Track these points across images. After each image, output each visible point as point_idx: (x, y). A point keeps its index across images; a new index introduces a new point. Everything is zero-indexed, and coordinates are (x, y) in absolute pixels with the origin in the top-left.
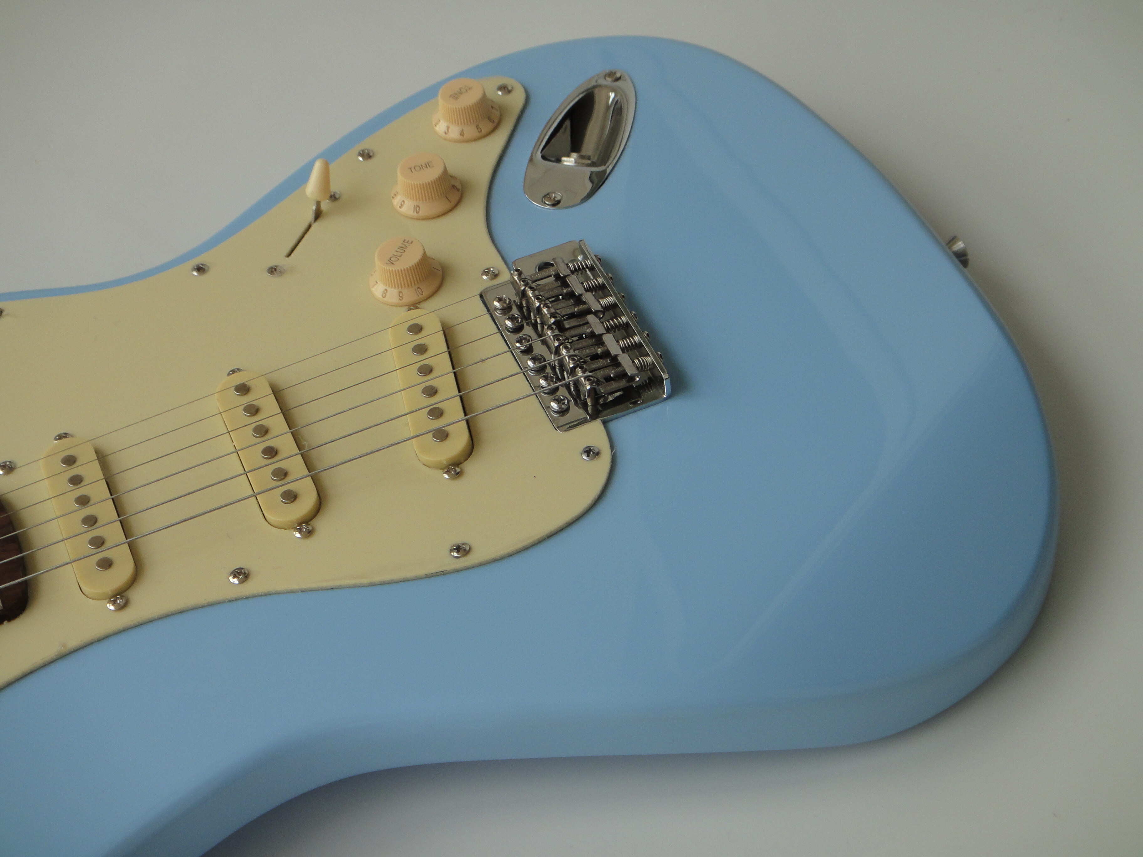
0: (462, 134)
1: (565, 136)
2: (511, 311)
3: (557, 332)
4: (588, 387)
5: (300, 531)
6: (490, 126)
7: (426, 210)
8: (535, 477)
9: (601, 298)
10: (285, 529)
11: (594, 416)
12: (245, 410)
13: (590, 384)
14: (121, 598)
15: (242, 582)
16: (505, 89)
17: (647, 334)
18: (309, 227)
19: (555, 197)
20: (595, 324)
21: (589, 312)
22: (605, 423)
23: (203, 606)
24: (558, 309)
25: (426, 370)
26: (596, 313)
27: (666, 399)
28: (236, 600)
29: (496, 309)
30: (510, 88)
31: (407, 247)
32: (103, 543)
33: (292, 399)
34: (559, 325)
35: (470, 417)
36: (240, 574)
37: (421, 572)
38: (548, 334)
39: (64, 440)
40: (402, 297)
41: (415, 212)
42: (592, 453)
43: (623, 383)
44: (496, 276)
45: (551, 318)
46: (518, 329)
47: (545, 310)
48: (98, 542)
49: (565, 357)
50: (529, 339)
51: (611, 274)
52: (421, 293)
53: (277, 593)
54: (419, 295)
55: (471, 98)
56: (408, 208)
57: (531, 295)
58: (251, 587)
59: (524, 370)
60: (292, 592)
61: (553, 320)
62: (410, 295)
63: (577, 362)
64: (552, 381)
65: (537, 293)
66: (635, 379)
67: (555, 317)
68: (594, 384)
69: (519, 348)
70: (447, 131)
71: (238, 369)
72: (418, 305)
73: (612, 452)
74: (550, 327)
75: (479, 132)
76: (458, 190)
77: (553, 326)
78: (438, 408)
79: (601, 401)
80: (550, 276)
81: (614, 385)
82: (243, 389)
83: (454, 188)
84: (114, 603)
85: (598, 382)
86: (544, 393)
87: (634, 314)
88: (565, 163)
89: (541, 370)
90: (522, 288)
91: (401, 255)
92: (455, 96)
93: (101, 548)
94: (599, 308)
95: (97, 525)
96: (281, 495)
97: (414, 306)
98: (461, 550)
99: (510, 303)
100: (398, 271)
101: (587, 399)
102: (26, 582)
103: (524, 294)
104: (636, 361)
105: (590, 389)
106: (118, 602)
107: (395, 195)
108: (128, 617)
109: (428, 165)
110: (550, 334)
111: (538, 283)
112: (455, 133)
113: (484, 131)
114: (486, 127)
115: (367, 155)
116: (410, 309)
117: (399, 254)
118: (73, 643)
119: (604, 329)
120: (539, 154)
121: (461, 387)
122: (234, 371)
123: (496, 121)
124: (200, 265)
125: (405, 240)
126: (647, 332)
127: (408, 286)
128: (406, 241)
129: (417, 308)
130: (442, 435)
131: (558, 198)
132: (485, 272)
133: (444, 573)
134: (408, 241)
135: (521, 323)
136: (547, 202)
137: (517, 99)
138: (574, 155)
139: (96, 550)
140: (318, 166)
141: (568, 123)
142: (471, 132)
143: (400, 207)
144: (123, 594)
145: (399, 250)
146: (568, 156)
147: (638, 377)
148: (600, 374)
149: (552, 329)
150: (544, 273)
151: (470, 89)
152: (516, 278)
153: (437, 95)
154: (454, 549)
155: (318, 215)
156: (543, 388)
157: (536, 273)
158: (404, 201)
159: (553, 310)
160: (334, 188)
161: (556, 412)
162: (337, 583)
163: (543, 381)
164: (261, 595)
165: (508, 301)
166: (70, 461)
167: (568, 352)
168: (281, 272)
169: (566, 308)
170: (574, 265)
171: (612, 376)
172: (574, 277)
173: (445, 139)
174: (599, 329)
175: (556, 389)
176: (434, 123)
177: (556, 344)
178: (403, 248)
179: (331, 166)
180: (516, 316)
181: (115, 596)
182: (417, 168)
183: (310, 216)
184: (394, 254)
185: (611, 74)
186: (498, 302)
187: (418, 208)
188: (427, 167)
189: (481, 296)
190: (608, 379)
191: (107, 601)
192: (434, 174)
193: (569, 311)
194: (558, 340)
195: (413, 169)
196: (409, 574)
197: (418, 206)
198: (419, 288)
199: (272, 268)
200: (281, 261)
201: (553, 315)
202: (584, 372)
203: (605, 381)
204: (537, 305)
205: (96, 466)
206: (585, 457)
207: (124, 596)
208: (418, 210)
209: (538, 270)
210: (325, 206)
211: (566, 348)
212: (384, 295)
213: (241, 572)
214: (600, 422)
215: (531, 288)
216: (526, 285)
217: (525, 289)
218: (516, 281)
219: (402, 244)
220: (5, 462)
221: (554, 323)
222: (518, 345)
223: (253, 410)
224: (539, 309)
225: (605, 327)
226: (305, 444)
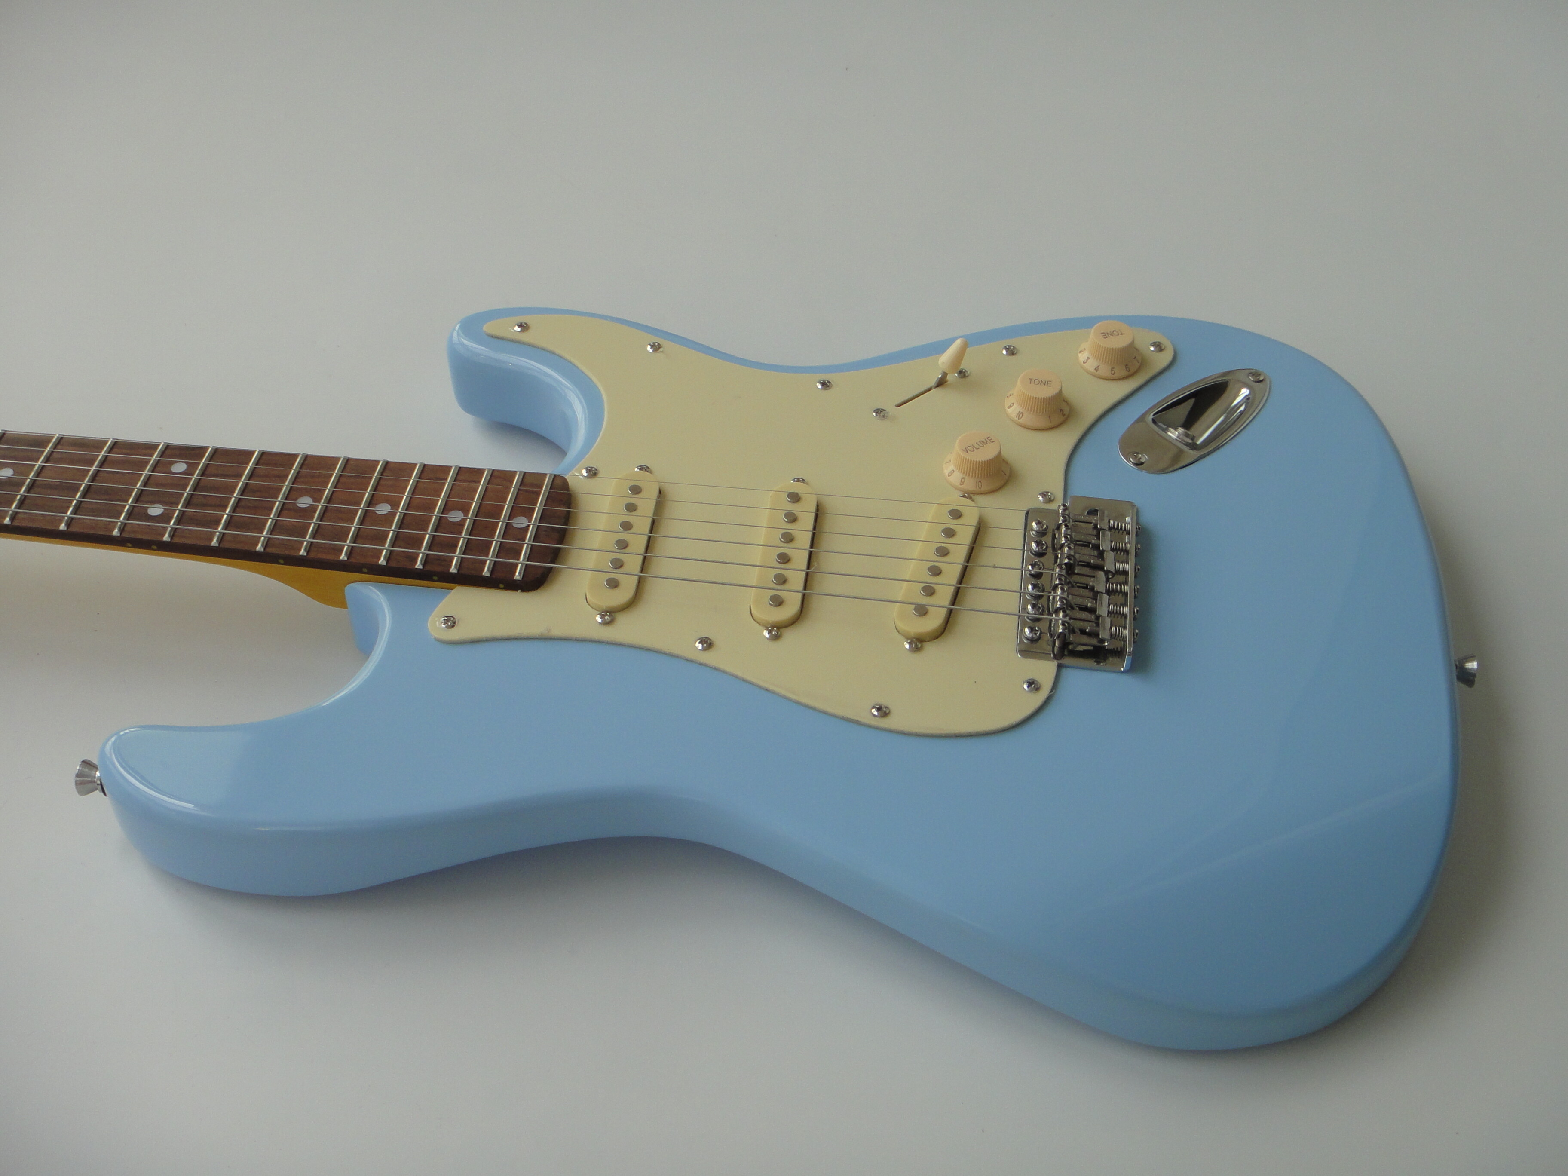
0: (1096, 369)
1: (1184, 410)
2: (1042, 537)
3: (1064, 572)
4: (1060, 631)
5: (770, 632)
6: (1124, 373)
7: (1025, 420)
8: (975, 682)
9: (1118, 562)
10: (760, 625)
11: (1055, 657)
12: (786, 515)
13: (1063, 629)
14: (609, 616)
15: (704, 649)
16: (1159, 347)
17: (1137, 611)
18: (930, 389)
19: (1141, 458)
20: (1100, 583)
21: (1100, 568)
22: (1060, 667)
23: (665, 654)
24: (1079, 554)
25: (943, 552)
26: (1107, 573)
27: (1122, 672)
28: (692, 661)
29: (1032, 529)
30: (1163, 348)
31: (987, 443)
32: (621, 566)
33: (828, 524)
34: (1070, 568)
35: (956, 609)
36: (706, 642)
37: (841, 712)
38: (1056, 571)
39: (643, 472)
40: (963, 483)
41: (1017, 418)
42: (1033, 686)
43: (1094, 642)
44: (1050, 501)
45: (1066, 558)
46: (1040, 555)
47: (1066, 549)
48: (618, 564)
49: (1057, 596)
50: (1041, 567)
51: (1141, 546)
52: (980, 486)
53: (723, 672)
54: (978, 487)
55: (1120, 342)
56: (1013, 411)
57: (1063, 532)
58: (709, 658)
59: (1022, 592)
60: (736, 677)
61: (1066, 561)
62: (970, 485)
63: (1064, 605)
64: (1038, 611)
65: (1069, 532)
66: (1104, 643)
67: (1070, 559)
68: (1067, 631)
69: (1030, 571)
70: (1085, 361)
71: (803, 480)
72: (972, 495)
73: (1050, 693)
74: (1060, 566)
75: (1112, 374)
76: (1064, 415)
77: (1064, 566)
78: (933, 587)
79: (1070, 647)
80: (1091, 523)
81: (1085, 639)
82: (795, 498)
83: (1060, 412)
84: (602, 617)
85: (1073, 631)
86: (1028, 618)
87: (1138, 589)
88: (1169, 433)
89: (1037, 597)
90: (1060, 522)
91: (979, 448)
92: (1106, 335)
93: (617, 570)
94: (1112, 570)
95: (625, 551)
96: (771, 597)
97: (969, 495)
98: (883, 711)
99: (1046, 529)
100: (971, 461)
101: (1057, 640)
102: (551, 568)
103: (1058, 527)
104: (1113, 629)
105: (1061, 633)
106: (606, 618)
107: (1010, 395)
108: (608, 633)
109: (1047, 383)
110: (1057, 571)
111: (1076, 523)
112: (1091, 365)
113: (1116, 375)
114: (1120, 372)
115: (1011, 351)
116: (964, 496)
117: (977, 446)
118: (556, 632)
119: (1105, 588)
120: (1151, 417)
121: (964, 580)
122: (798, 480)
123: (1132, 371)
124: (826, 381)
125: (989, 437)
126: (1138, 609)
127: (972, 476)
128: (990, 439)
129: (970, 498)
130: (922, 611)
131: (1143, 460)
132: (1043, 494)
133: (857, 722)
134: (991, 439)
135: (1044, 550)
136: (1131, 459)
137: (1164, 359)
138: (1181, 430)
139: (613, 569)
140: (958, 342)
141: (1192, 401)
142: (1105, 370)
143: (1008, 408)
144: (613, 614)
145: (979, 444)
146: (1176, 429)
147: (1107, 642)
148: (1078, 625)
149: (1061, 568)
150: (1088, 518)
151: (1122, 334)
152: (1060, 511)
153: (1092, 327)
154: (876, 707)
155: (941, 383)
156: (1028, 613)
157: (1082, 515)
158: (1013, 404)
159: (1072, 553)
160: (963, 366)
161: (1027, 639)
162: (772, 688)
163: (1030, 607)
164: (712, 667)
165: (1045, 526)
166: (636, 490)
167: (1062, 593)
168: (884, 416)
169: (1088, 555)
170: (1114, 523)
171: (1087, 630)
172: (1108, 533)
173: (1082, 367)
174: (1101, 587)
175: (1038, 620)
176: (1080, 350)
177: (1057, 582)
178: (983, 443)
179: (968, 350)
180: (1043, 542)
181: (606, 612)
182: (1037, 382)
183: (933, 382)
184: (974, 445)
185: (1255, 374)
186: (1036, 524)
187: (1021, 415)
188: (1045, 384)
189: (1027, 513)
190: (1083, 632)
191: (599, 612)
192: (1048, 392)
193: (1086, 558)
194: (1060, 579)
195: (1033, 381)
196: (830, 710)
197: (1022, 413)
198: (980, 481)
199: (879, 409)
200: (890, 408)
201: (1069, 557)
202: (1064, 616)
203: (1079, 632)
204: (1063, 542)
205: (652, 505)
206: (1025, 686)
207: (612, 616)
208: (1020, 417)
209: (1087, 513)
210: (952, 377)
211: (1062, 589)
212: (950, 474)
213: (707, 642)
214: (1056, 664)
215: (1066, 525)
216: (1063, 521)
217: (1061, 523)
218: (1059, 513)
219: (985, 439)
220: (592, 468)
221: (1066, 564)
222: (1030, 567)
223: (792, 518)
224: (1062, 546)
225: (1106, 588)
226: (814, 565)
